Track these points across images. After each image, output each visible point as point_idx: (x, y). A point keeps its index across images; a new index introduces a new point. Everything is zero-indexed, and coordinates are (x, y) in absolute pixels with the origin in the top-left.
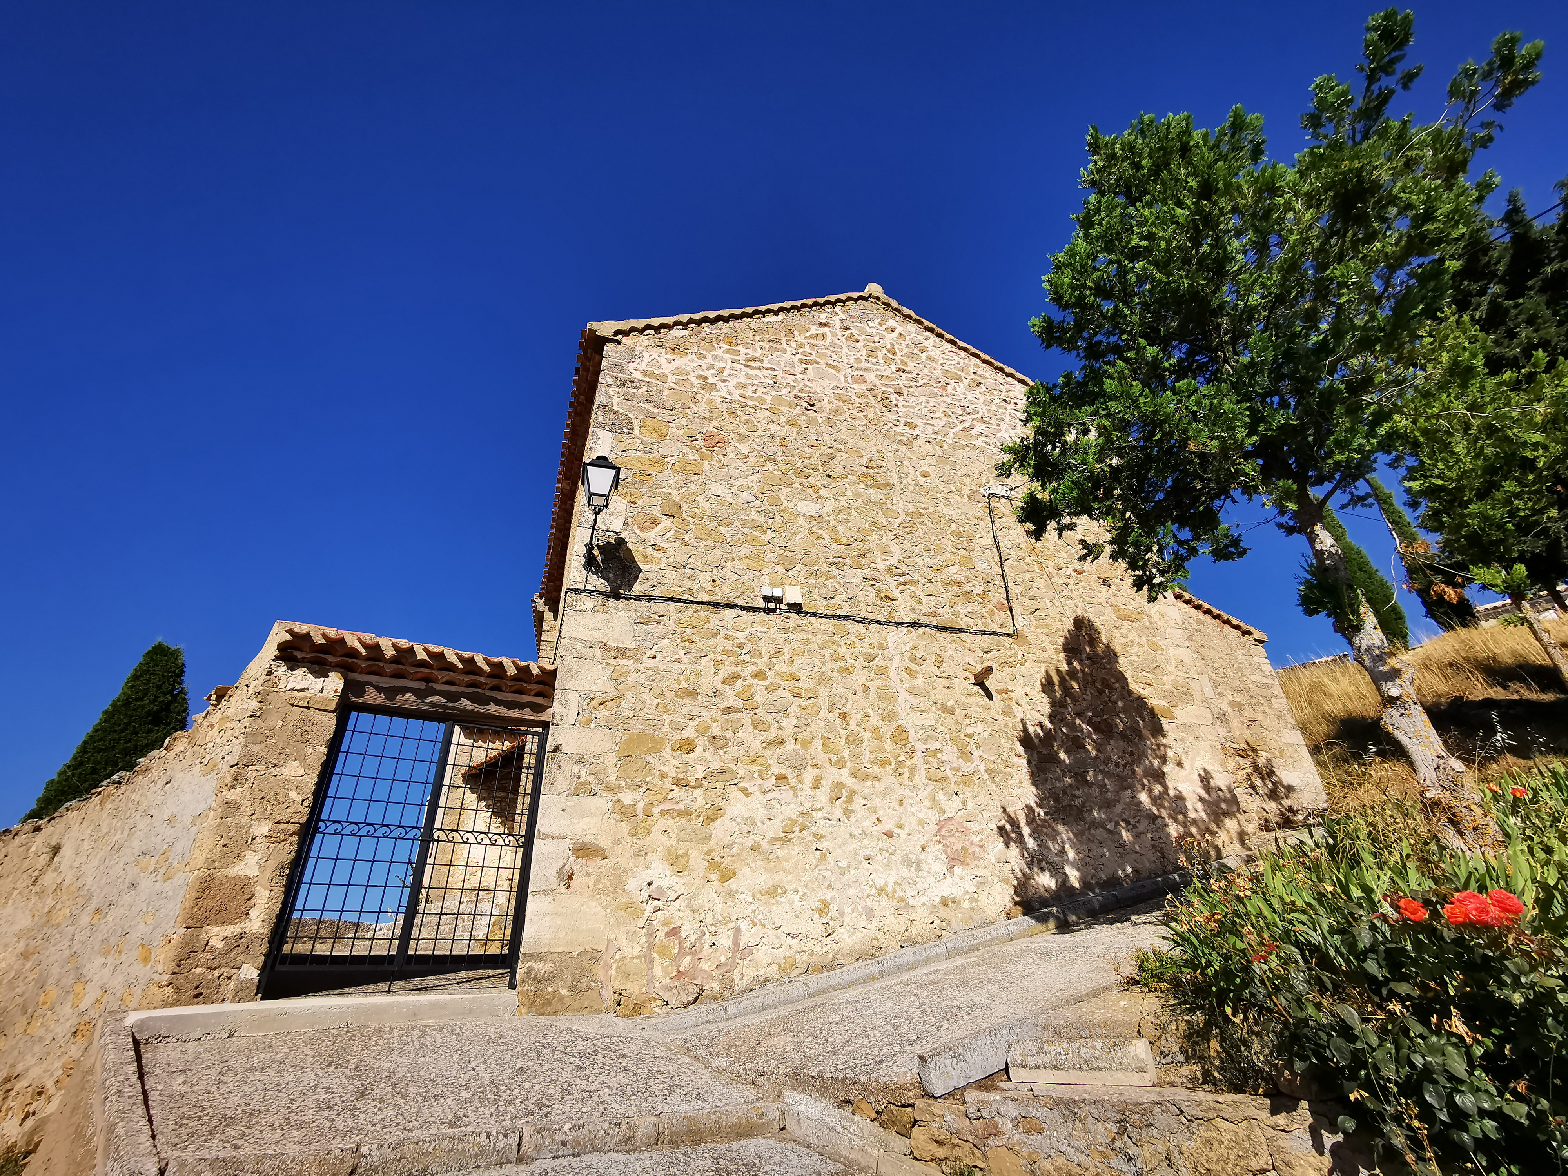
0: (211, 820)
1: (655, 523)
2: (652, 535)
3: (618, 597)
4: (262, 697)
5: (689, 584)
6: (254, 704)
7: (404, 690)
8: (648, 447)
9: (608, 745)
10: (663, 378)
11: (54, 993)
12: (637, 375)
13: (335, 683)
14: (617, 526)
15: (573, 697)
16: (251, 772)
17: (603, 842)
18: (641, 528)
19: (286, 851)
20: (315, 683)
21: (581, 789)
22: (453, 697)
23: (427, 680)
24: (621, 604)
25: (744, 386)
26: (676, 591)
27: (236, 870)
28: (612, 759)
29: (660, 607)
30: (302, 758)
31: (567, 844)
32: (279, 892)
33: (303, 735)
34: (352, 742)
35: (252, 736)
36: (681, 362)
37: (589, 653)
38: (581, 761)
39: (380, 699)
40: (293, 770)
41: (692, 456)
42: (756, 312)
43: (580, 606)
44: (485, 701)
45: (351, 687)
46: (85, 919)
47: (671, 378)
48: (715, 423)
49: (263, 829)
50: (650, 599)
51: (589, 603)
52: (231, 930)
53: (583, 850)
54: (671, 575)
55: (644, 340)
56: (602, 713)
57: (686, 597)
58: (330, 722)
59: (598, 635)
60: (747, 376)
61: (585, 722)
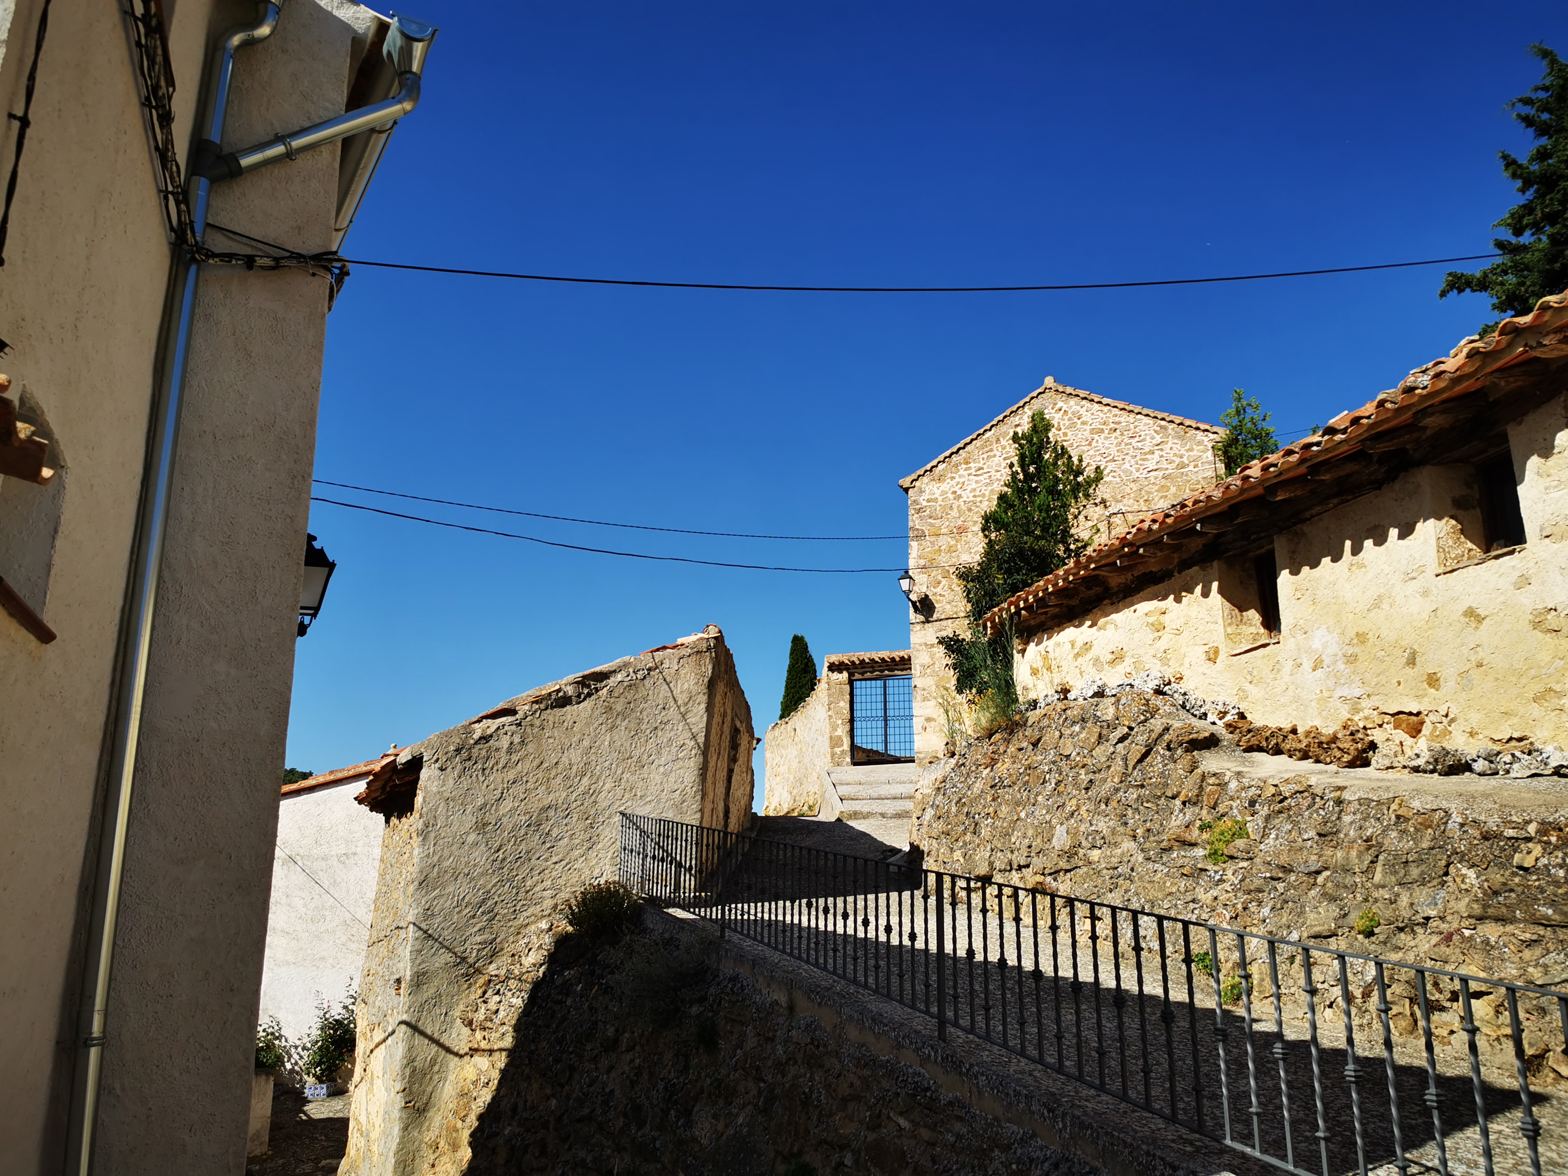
0: (827, 721)
1: (939, 583)
2: (938, 590)
3: (928, 622)
4: (828, 683)
5: (955, 610)
6: (826, 685)
7: (866, 672)
8: (932, 543)
9: (932, 683)
10: (935, 500)
11: (810, 770)
12: (925, 503)
13: (845, 675)
14: (924, 589)
15: (918, 666)
16: (832, 706)
17: (935, 716)
18: (934, 587)
19: (847, 727)
20: (840, 676)
21: (925, 699)
22: (882, 671)
23: (873, 667)
24: (930, 625)
25: (975, 490)
26: (950, 614)
27: (837, 734)
28: (934, 687)
29: (944, 623)
30: (844, 700)
31: (923, 718)
32: (849, 738)
33: (841, 692)
34: (857, 692)
35: (829, 696)
36: (944, 486)
37: (921, 648)
38: (924, 690)
39: (860, 677)
40: (842, 704)
41: (953, 543)
42: (979, 435)
43: (915, 629)
44: (893, 670)
45: (851, 675)
46: (810, 750)
47: (940, 499)
48: (962, 519)
49: (840, 722)
50: (941, 620)
51: (918, 627)
52: (841, 749)
53: (929, 720)
54: (948, 607)
55: (925, 479)
56: (928, 671)
57: (955, 616)
58: (848, 688)
59: (923, 641)
60: (976, 482)
61: (923, 675)
